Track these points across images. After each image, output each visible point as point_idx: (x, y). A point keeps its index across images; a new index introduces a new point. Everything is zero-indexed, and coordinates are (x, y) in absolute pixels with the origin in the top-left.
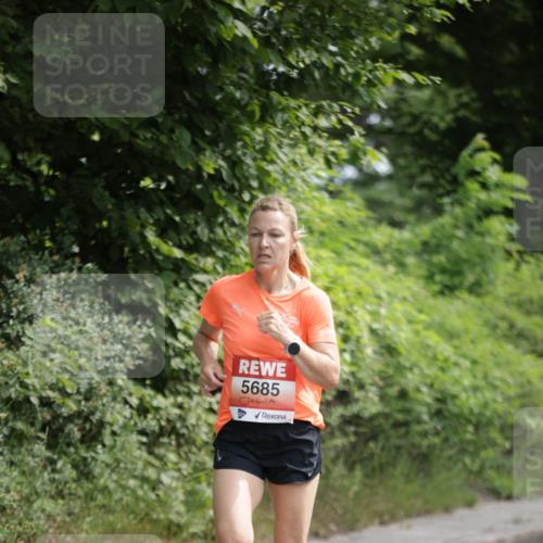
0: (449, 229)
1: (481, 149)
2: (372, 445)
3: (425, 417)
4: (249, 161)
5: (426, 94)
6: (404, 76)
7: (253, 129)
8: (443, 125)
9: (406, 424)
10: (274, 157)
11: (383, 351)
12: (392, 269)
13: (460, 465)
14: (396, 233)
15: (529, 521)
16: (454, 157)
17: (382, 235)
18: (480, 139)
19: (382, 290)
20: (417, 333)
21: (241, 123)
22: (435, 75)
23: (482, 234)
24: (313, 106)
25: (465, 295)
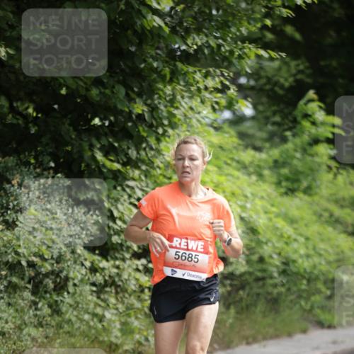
0: (292, 152)
1: (311, 100)
2: (241, 292)
3: (276, 275)
4: (162, 107)
5: (276, 64)
6: (262, 52)
7: (165, 87)
8: (287, 85)
9: (263, 279)
10: (178, 105)
11: (248, 231)
12: (254, 178)
13: (298, 306)
14: (257, 155)
15: (342, 342)
16: (295, 105)
17: (248, 156)
18: (311, 94)
19: (248, 192)
20: (270, 220)
21: (157, 82)
22: (282, 52)
23: (312, 156)
24: (204, 71)
25: (301, 195)
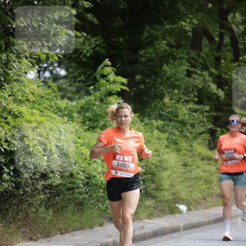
0: (93, 102)
1: (107, 66)
2: (57, 198)
3: (81, 186)
5: (81, 40)
7: (2, 54)
8: (88, 54)
9: (73, 189)
10: (11, 67)
12: (66, 119)
13: (97, 207)
14: (70, 103)
17: (63, 103)
18: (107, 62)
20: (78, 148)
23: (107, 104)
25: (99, 130)
